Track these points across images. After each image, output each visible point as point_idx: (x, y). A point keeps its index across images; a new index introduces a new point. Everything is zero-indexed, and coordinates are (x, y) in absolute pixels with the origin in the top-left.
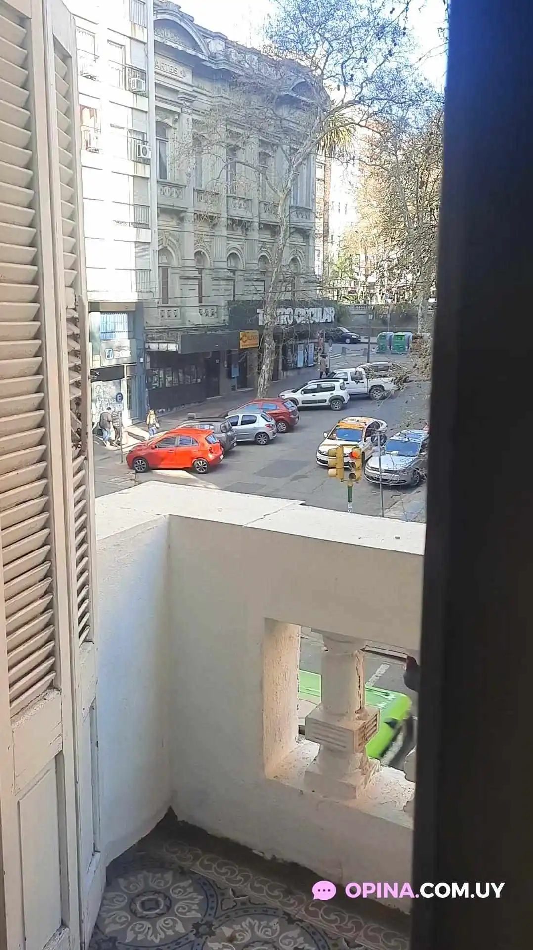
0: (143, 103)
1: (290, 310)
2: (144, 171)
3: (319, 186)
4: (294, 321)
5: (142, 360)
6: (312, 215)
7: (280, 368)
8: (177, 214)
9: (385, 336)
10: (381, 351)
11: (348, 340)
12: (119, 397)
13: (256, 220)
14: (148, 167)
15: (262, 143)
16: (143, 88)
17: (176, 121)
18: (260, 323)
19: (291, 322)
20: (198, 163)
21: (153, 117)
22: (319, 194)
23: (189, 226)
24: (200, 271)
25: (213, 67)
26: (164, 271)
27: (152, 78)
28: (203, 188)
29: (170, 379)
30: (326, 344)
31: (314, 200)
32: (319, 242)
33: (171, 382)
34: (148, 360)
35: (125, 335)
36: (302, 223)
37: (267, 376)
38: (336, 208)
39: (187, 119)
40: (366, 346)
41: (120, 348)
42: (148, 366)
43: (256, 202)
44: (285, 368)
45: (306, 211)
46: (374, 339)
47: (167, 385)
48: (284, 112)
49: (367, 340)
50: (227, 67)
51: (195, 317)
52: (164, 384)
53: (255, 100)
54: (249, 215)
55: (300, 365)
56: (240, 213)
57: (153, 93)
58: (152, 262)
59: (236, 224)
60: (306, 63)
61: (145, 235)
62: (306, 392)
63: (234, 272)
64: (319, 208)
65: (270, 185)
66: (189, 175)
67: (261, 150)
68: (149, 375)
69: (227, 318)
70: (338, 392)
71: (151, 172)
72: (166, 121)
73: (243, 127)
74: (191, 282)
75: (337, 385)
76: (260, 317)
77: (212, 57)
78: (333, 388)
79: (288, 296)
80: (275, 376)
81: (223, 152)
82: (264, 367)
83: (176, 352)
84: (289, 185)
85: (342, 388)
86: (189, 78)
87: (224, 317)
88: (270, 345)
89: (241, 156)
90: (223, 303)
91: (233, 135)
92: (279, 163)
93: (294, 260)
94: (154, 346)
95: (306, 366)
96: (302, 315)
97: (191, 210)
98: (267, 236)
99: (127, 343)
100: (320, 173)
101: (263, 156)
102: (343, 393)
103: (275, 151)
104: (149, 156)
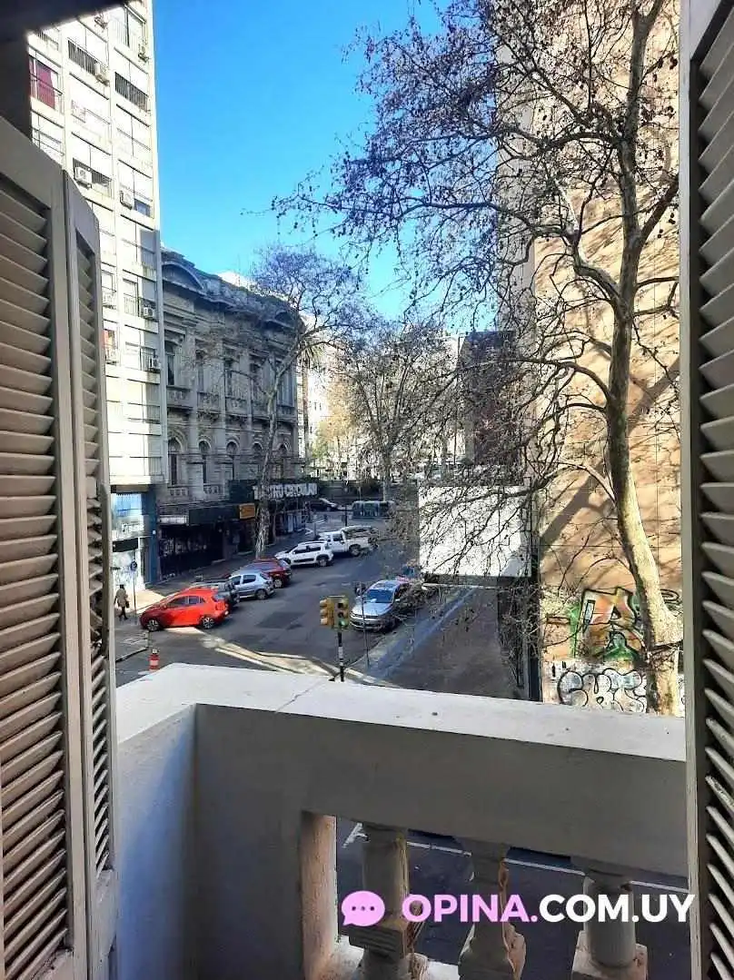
0: (154, 327)
1: (280, 486)
2: (156, 379)
3: (299, 390)
4: (285, 495)
5: (154, 532)
6: (295, 412)
7: (274, 533)
8: (183, 412)
9: (358, 504)
10: (357, 516)
11: (328, 509)
12: (133, 566)
13: (250, 415)
14: (158, 376)
15: (253, 357)
16: (153, 315)
17: (181, 340)
18: (256, 498)
19: (281, 496)
20: (201, 372)
21: (163, 339)
22: (300, 395)
23: (194, 422)
24: (204, 457)
25: (212, 301)
26: (173, 458)
27: (161, 309)
28: (205, 391)
29: (178, 547)
30: (312, 513)
31: (296, 400)
32: (301, 432)
33: (180, 550)
34: (160, 532)
35: (140, 512)
36: (288, 418)
37: (263, 541)
38: (313, 407)
39: (191, 338)
40: (344, 513)
41: (135, 523)
42: (160, 537)
43: (249, 402)
44: (279, 533)
45: (290, 409)
46: (350, 508)
47: (177, 552)
48: (269, 334)
49: (344, 508)
50: (222, 301)
51: (200, 494)
52: (174, 552)
53: (246, 326)
54: (244, 412)
55: (291, 530)
56: (236, 410)
57: (162, 320)
58: (164, 451)
59: (233, 419)
60: (285, 299)
61: (158, 429)
62: (297, 552)
63: (232, 457)
64: (300, 406)
65: (260, 388)
66: (193, 381)
67: (253, 362)
68: (161, 545)
69: (228, 494)
70: (323, 552)
71: (161, 379)
72: (173, 340)
73: (236, 345)
74: (196, 466)
75: (322, 546)
76: (256, 493)
77: (210, 293)
78: (319, 549)
79: (278, 476)
80: (270, 539)
81: (220, 364)
82: (261, 534)
83: (184, 525)
84: (276, 388)
85: (327, 548)
86: (191, 308)
87: (225, 493)
88: (265, 514)
89: (235, 366)
90: (224, 483)
91: (229, 351)
92: (267, 372)
93: (282, 446)
94: (165, 520)
95: (295, 530)
96: (292, 490)
97: (195, 408)
98: (259, 429)
99: (141, 518)
100: (299, 380)
101: (254, 368)
102: (328, 552)
103: (263, 363)
104: (159, 367)
